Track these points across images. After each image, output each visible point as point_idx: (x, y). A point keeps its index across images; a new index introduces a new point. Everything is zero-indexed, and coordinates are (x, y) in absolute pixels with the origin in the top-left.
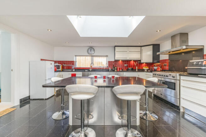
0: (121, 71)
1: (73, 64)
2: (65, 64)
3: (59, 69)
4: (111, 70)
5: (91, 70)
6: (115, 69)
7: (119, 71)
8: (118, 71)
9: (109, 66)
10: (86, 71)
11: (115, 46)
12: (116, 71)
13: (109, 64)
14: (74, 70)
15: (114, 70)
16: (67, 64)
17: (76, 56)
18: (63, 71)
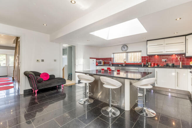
0: (156, 67)
1: (111, 60)
2: (105, 60)
3: (101, 64)
4: (144, 65)
5: (124, 65)
6: (148, 64)
7: (154, 67)
8: (152, 66)
9: (142, 61)
10: (120, 66)
11: (147, 41)
12: (149, 66)
13: (142, 59)
14: (111, 65)
15: (148, 66)
16: (107, 60)
17: (113, 53)
18: (104, 66)
